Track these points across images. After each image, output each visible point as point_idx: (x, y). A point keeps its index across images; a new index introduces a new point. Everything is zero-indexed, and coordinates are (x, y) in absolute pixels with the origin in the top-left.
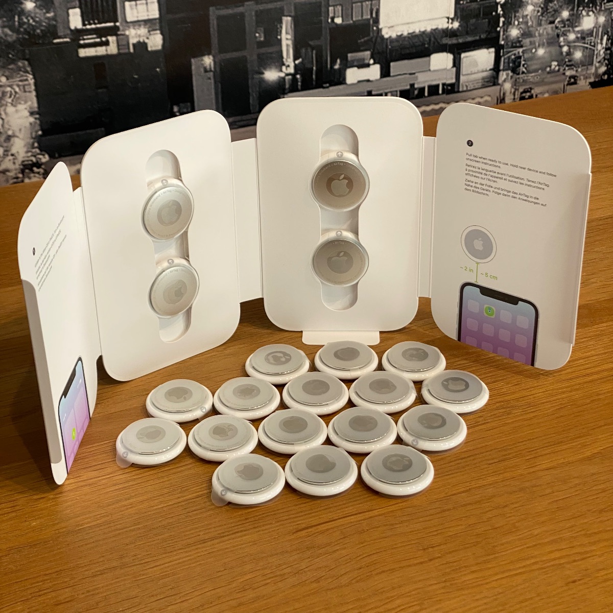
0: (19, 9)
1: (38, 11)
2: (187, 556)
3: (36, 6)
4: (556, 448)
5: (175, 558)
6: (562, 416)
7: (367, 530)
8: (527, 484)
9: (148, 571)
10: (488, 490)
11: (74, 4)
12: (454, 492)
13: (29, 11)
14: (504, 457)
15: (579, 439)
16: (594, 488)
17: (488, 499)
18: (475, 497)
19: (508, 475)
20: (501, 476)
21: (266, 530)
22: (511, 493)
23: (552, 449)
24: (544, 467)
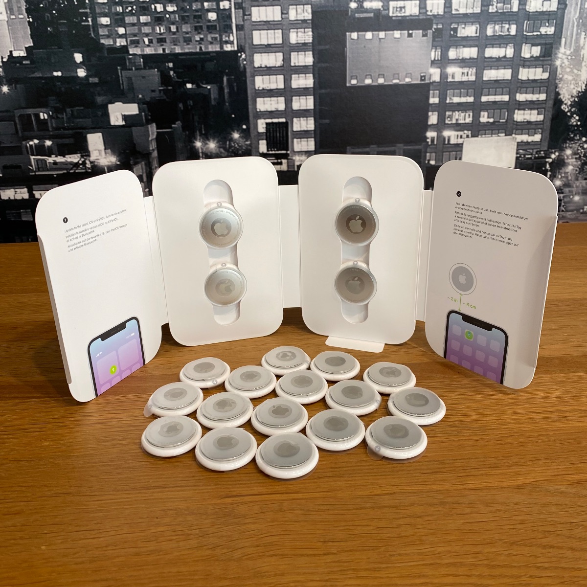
0: (230, 137)
1: (241, 139)
2: (128, 498)
3: (240, 137)
4: (490, 471)
5: (118, 497)
6: (506, 444)
7: (285, 511)
8: (450, 500)
9: (91, 503)
10: (410, 497)
11: (262, 137)
12: (379, 493)
13: (236, 140)
14: (438, 470)
15: (515, 467)
16: (514, 518)
17: (407, 506)
18: (396, 501)
19: (434, 487)
20: (429, 487)
21: (202, 490)
22: (430, 506)
23: (487, 472)
24: (472, 486)
